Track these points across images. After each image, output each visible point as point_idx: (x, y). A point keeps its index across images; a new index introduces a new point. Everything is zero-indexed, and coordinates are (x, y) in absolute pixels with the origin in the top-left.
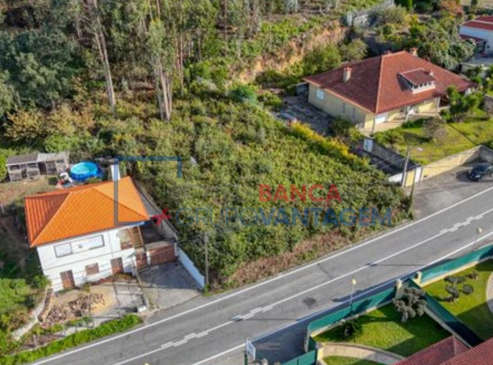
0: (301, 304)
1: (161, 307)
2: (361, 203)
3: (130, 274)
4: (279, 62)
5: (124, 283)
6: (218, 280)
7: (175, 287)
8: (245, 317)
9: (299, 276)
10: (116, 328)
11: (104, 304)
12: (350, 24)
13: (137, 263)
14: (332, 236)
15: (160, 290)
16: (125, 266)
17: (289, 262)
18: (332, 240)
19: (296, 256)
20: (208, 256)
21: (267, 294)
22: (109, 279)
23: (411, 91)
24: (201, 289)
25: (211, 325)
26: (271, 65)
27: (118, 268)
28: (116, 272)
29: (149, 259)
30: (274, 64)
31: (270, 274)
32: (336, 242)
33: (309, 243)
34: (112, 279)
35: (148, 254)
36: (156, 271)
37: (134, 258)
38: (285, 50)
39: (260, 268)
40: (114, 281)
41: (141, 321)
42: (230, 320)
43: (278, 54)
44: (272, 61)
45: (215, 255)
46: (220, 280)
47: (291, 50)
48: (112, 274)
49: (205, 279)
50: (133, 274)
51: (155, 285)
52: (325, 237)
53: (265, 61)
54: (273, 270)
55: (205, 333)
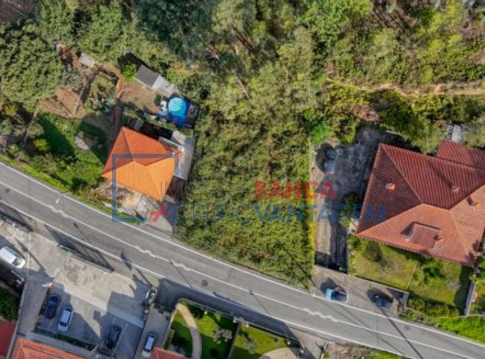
0: (200, 281)
8: (176, 265)
9: (216, 265)
11: (131, 202)
21: (194, 262)
42: (169, 259)
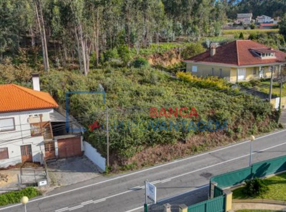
0: (198, 177)
1: (62, 185)
2: (240, 111)
3: (38, 164)
4: (164, 60)
5: (32, 169)
6: (119, 162)
7: (79, 171)
10: (12, 198)
11: (7, 182)
12: (209, 47)
13: (46, 154)
14: (218, 135)
15: (64, 173)
16: (34, 154)
17: (183, 153)
18: (219, 138)
19: (189, 148)
20: (109, 138)
22: (17, 166)
23: (261, 58)
24: (102, 172)
25: (110, 194)
26: (159, 62)
27: (28, 157)
28: (25, 160)
29: (57, 150)
30: (161, 61)
31: (166, 160)
32: (223, 140)
33: (199, 138)
34: (20, 166)
35: (56, 144)
36: (63, 162)
37: (43, 147)
38: (168, 53)
39: (157, 154)
40: (22, 167)
41: (40, 194)
42: (129, 189)
43: (164, 55)
44: (159, 59)
45: (116, 137)
46: (120, 162)
47: (172, 54)
48: (21, 162)
49: (106, 160)
50: (41, 163)
51: (59, 170)
52: (212, 135)
53: (155, 59)
54: (169, 157)
55: (104, 199)
